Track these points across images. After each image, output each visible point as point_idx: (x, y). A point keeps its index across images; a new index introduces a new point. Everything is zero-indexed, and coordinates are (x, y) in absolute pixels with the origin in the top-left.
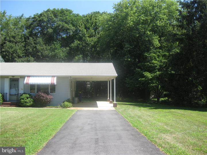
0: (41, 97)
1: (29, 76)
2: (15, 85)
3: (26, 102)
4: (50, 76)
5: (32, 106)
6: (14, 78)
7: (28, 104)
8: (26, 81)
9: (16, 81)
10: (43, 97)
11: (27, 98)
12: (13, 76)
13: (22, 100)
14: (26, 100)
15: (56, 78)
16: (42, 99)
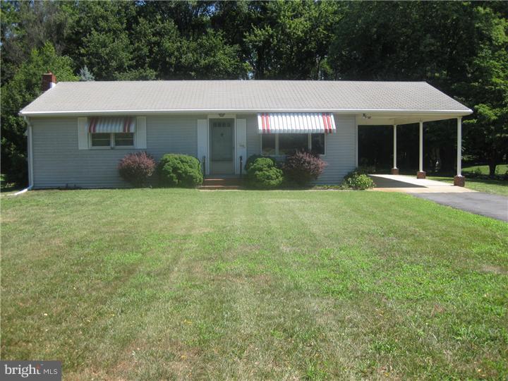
0: (304, 162)
1: (265, 114)
2: (222, 135)
3: (269, 178)
4: (318, 113)
5: (281, 186)
6: (224, 117)
7: (273, 182)
8: (261, 124)
9: (224, 125)
10: (309, 163)
11: (269, 166)
12: (222, 114)
13: (257, 172)
14: (266, 171)
15: (332, 116)
16: (306, 169)
